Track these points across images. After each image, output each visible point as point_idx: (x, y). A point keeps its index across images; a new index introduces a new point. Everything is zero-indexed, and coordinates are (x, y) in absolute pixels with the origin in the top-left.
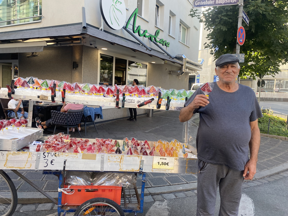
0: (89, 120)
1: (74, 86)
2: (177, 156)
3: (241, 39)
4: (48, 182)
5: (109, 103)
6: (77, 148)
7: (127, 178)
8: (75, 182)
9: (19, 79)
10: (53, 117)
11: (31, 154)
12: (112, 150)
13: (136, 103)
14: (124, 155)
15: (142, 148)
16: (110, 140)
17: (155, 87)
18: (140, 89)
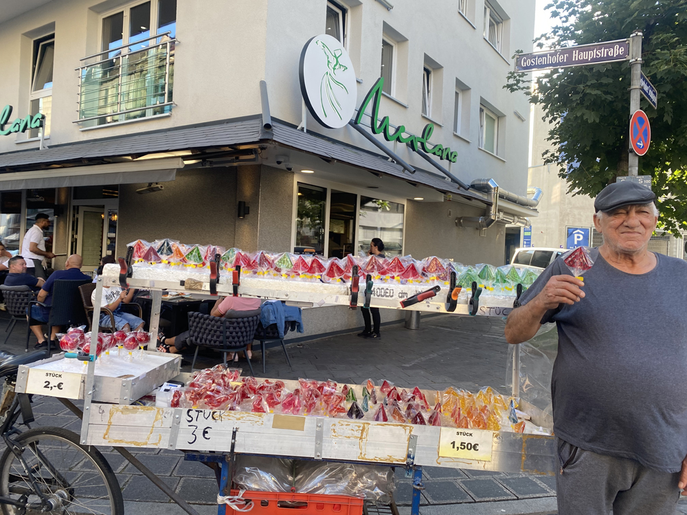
0: (271, 335)
1: (257, 257)
2: (497, 428)
3: (640, 140)
4: (185, 480)
5: (334, 297)
6: (261, 400)
7: (376, 478)
8: (255, 482)
9: (139, 245)
10: (193, 328)
11: (161, 412)
12: (338, 409)
13: (396, 296)
14: (369, 422)
15: (410, 407)
16: (332, 384)
17: (440, 260)
18: (405, 265)
